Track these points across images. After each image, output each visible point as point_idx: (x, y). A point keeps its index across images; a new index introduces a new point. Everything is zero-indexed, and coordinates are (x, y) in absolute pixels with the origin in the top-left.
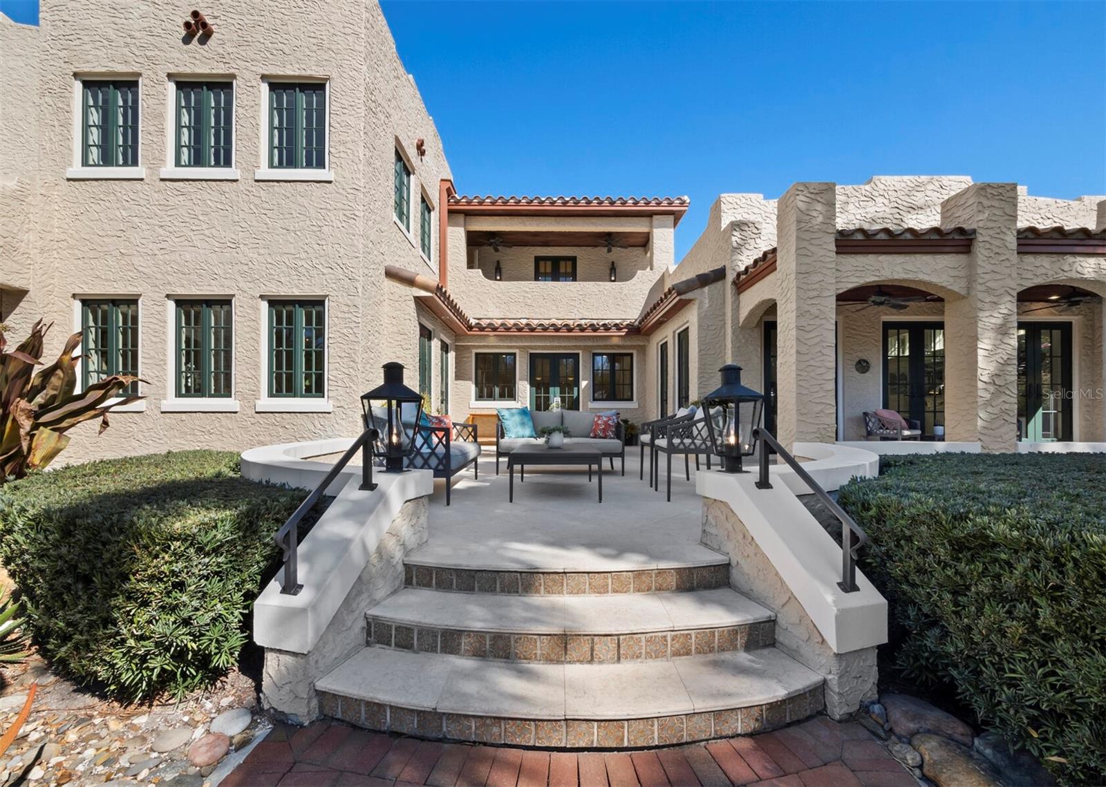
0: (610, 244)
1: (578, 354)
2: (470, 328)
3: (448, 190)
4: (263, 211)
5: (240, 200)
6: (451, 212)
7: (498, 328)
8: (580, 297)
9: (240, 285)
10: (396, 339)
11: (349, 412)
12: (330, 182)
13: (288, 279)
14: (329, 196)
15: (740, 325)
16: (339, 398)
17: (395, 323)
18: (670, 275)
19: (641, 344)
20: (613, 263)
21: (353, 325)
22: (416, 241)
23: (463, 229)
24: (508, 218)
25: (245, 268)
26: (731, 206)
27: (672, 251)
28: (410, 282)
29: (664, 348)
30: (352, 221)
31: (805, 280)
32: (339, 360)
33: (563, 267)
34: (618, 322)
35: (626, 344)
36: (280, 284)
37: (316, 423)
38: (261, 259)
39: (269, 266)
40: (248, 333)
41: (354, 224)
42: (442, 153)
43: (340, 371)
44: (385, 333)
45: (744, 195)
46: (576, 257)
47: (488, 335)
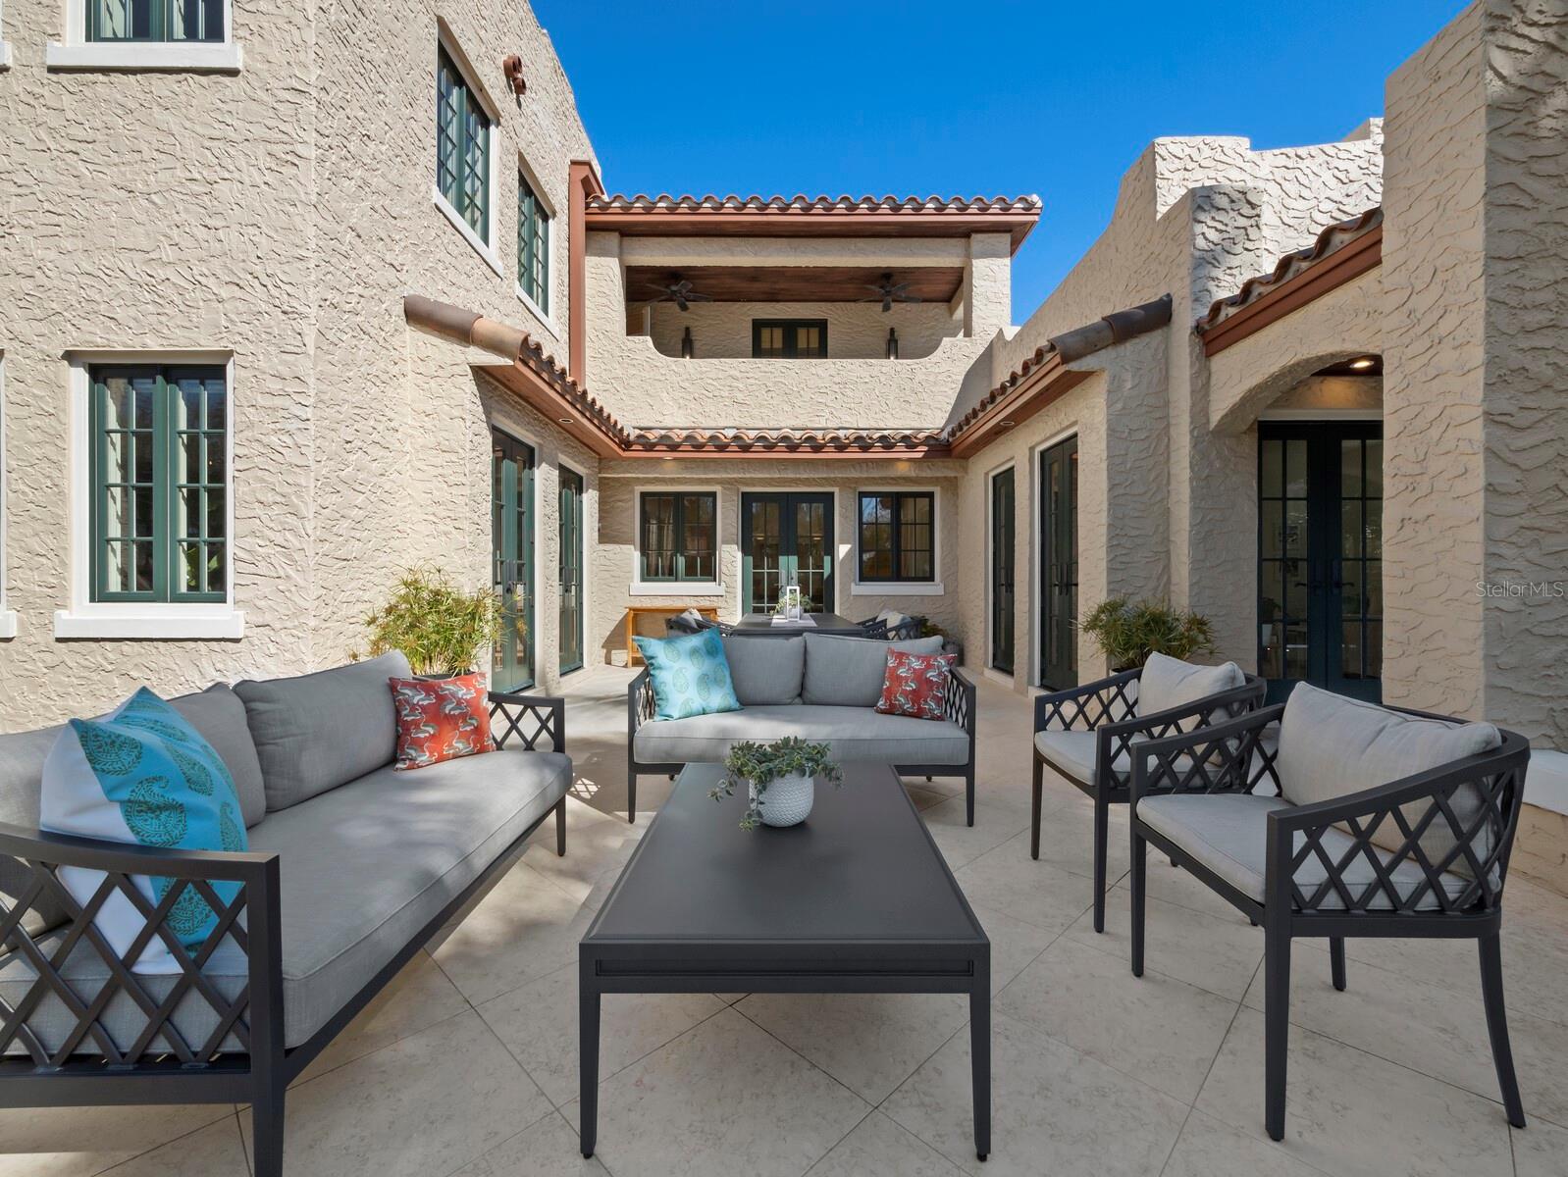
0: (888, 293)
1: (832, 494)
2: (626, 444)
3: (586, 182)
4: (70, 146)
5: (14, 117)
6: (591, 228)
7: (679, 445)
8: (836, 388)
9: (16, 327)
10: (434, 461)
11: (284, 638)
12: (233, 73)
13: (132, 311)
14: (232, 106)
15: (1212, 425)
16: (262, 603)
17: (428, 425)
18: (1006, 343)
19: (951, 474)
20: (892, 331)
21: (295, 424)
22: (508, 266)
23: (617, 260)
24: (701, 240)
25: (27, 285)
26: (1178, 164)
27: (1007, 301)
28: (462, 333)
29: (1003, 484)
30: (289, 170)
31: (1513, 279)
32: (259, 511)
33: (802, 338)
34: (908, 432)
35: (924, 475)
36: (112, 324)
37: (205, 663)
38: (67, 263)
39: (85, 280)
40: (38, 444)
41: (295, 177)
42: (575, 113)
43: (262, 537)
44: (408, 447)
45: (1209, 139)
46: (826, 320)
47: (661, 458)
